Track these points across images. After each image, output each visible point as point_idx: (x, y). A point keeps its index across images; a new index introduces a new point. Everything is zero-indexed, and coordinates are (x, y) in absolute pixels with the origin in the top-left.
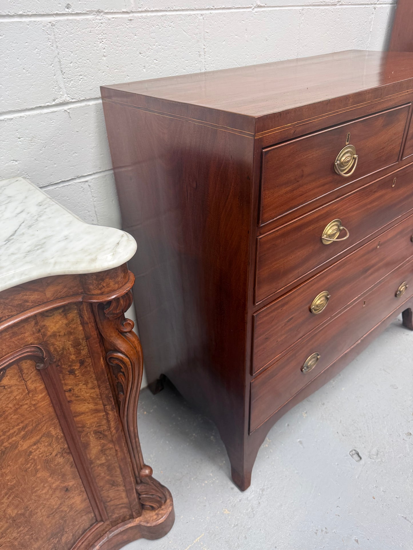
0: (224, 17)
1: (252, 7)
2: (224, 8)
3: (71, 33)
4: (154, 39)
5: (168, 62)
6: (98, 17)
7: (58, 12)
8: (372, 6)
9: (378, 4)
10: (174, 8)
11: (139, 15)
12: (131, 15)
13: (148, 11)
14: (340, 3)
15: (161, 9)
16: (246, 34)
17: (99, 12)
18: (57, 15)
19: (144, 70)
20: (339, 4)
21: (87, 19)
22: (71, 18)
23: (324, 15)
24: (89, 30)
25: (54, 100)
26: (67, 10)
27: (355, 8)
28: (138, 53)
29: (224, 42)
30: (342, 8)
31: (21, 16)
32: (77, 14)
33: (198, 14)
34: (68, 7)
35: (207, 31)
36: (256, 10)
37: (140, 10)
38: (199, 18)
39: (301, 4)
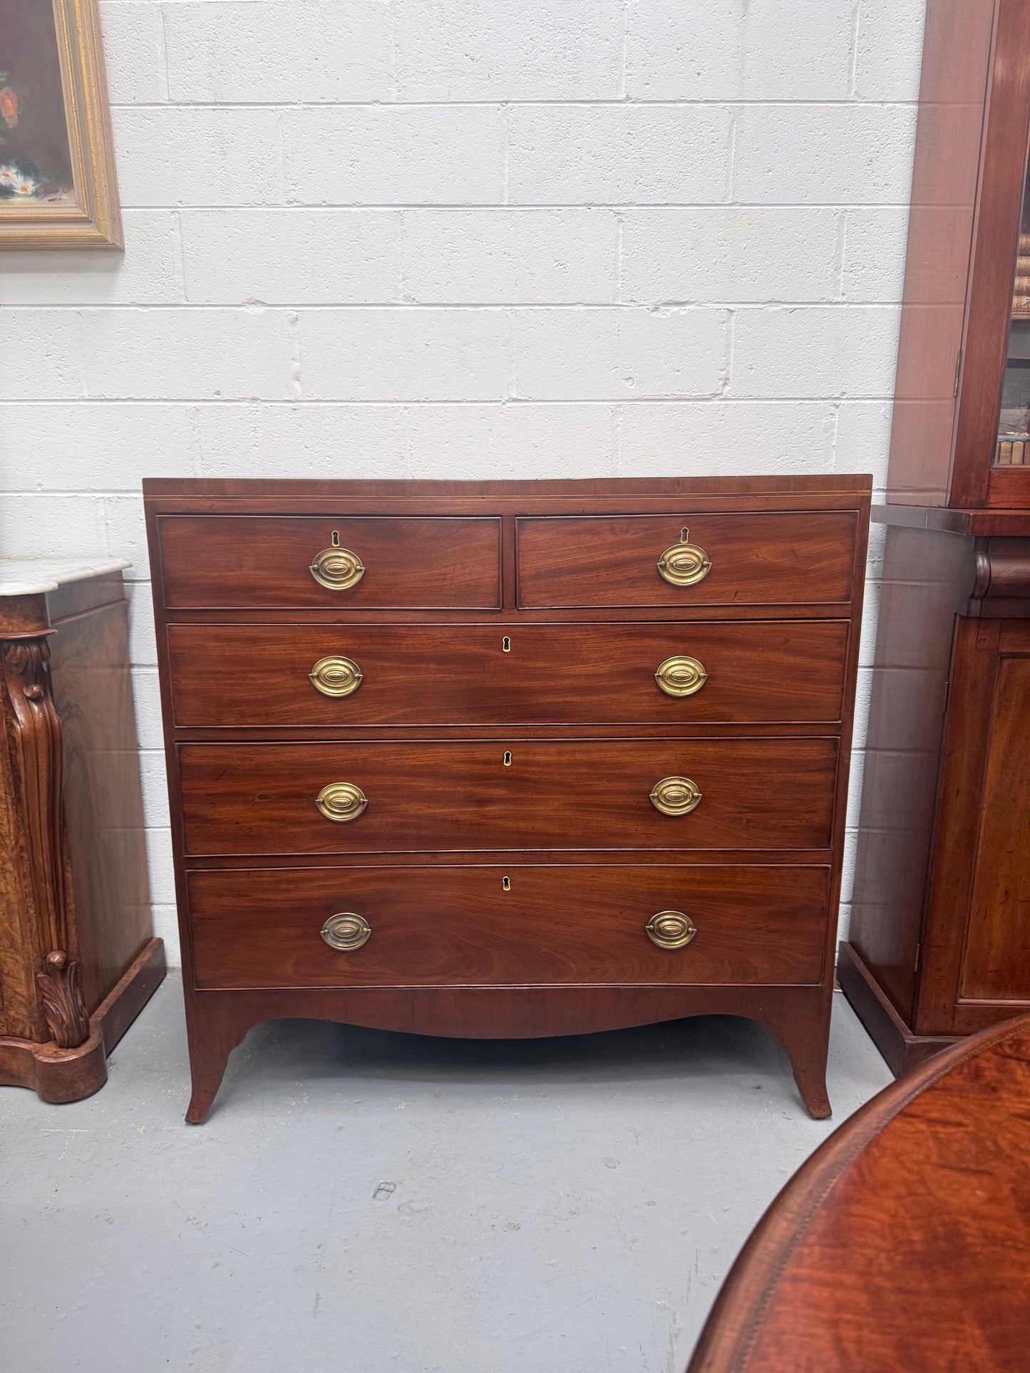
1: (501, 401)
2: (444, 401)
3: (217, 419)
5: (348, 461)
7: (205, 398)
8: (827, 401)
9: (847, 399)
10: (361, 398)
11: (308, 404)
12: (296, 404)
13: (322, 401)
14: (721, 397)
15: (340, 399)
16: (491, 436)
17: (254, 399)
18: (204, 400)
19: (311, 467)
20: (717, 398)
21: (238, 406)
22: (219, 404)
23: (678, 415)
24: (239, 417)
26: (216, 396)
27: (770, 404)
28: (303, 446)
29: (447, 445)
30: (727, 404)
31: (166, 400)
32: (227, 401)
33: (399, 407)
34: (218, 393)
35: (416, 428)
36: (509, 404)
37: (309, 399)
38: (401, 411)
39: (612, 398)
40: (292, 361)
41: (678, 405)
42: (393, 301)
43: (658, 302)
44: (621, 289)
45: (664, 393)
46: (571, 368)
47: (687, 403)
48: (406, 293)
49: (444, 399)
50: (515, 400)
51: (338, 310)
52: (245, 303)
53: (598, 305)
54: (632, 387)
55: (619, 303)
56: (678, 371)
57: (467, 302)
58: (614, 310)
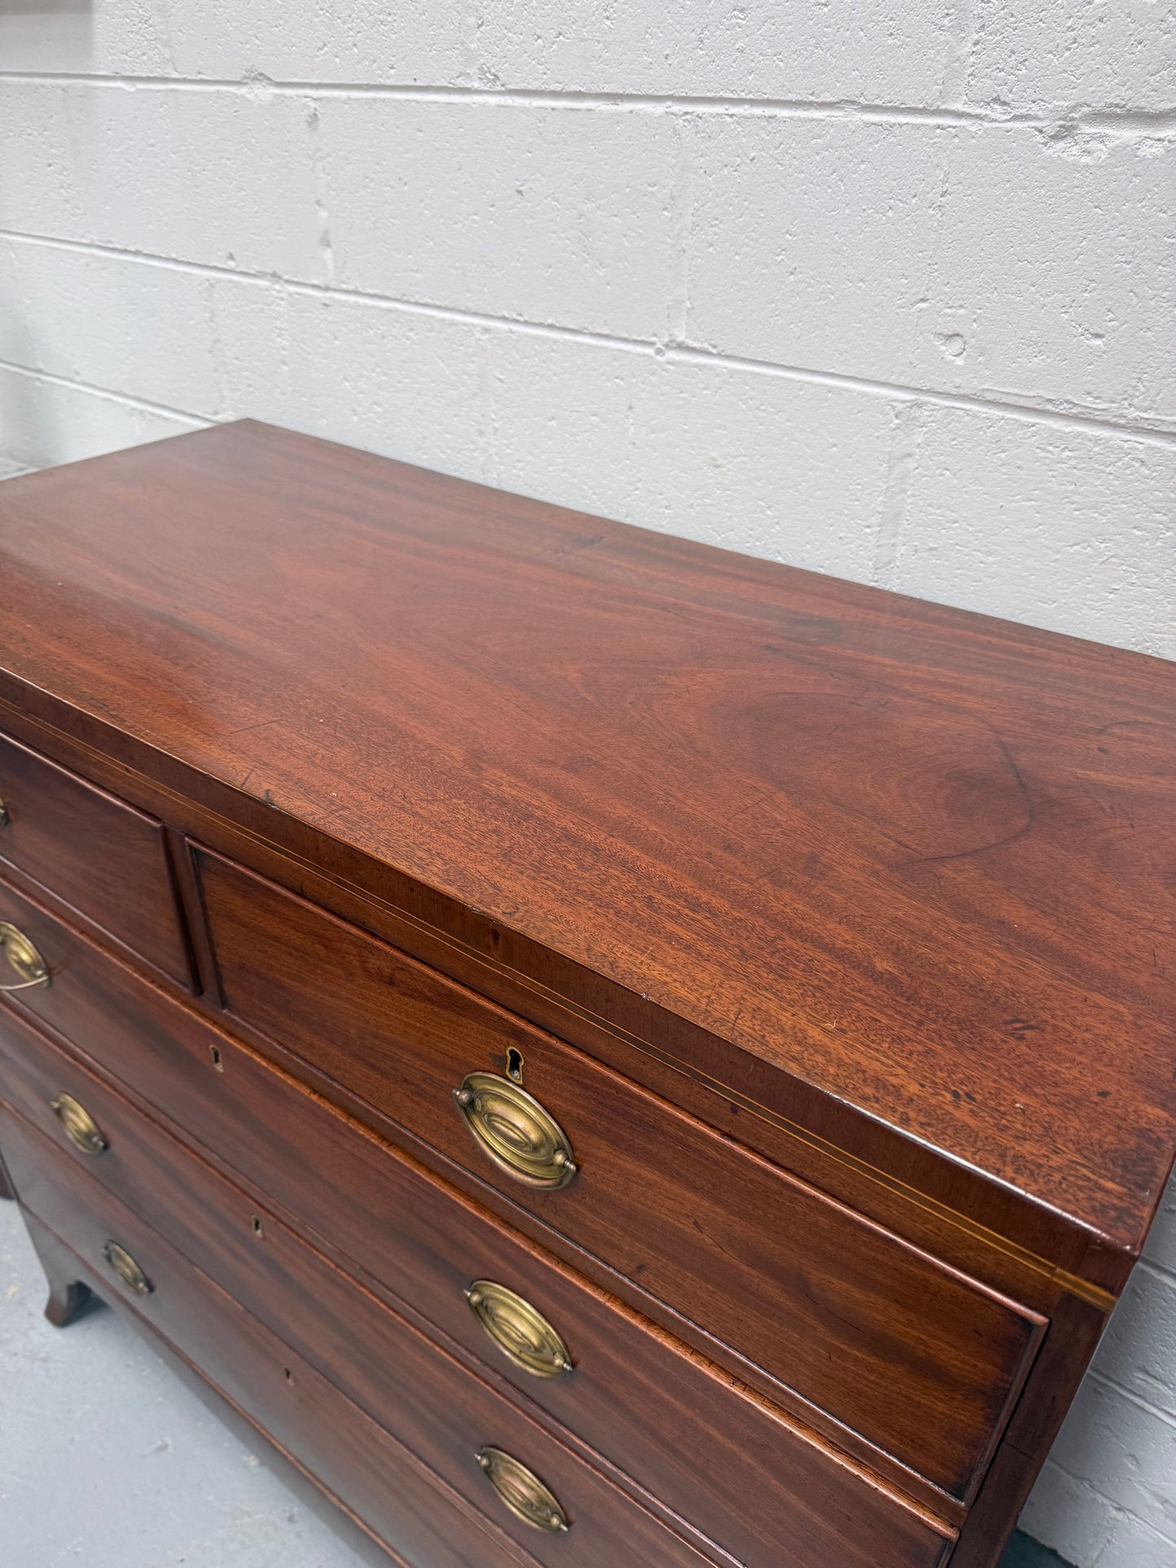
0: (553, 350)
1: (654, 343)
2: (551, 327)
3: (236, 306)
4: (372, 356)
6: (277, 287)
7: (218, 265)
10: (417, 298)
11: (343, 297)
12: (330, 294)
13: (362, 294)
15: (386, 293)
16: (632, 421)
17: (275, 276)
18: (217, 268)
21: (256, 286)
22: (235, 278)
23: (1072, 461)
24: (259, 306)
25: (216, 413)
26: (230, 263)
28: (341, 376)
31: (176, 261)
32: (243, 273)
33: (474, 326)
34: (231, 257)
35: (502, 377)
36: (672, 355)
37: (344, 286)
38: (478, 335)
39: (902, 380)
40: (317, 207)
41: (1078, 435)
42: (461, 82)
43: (1074, 108)
44: (972, 59)
45: (1042, 393)
46: (809, 285)
47: (1106, 433)
48: (482, 61)
49: (550, 321)
50: (682, 347)
51: (374, 100)
52: (245, 77)
53: (896, 110)
54: (959, 361)
55: (958, 106)
56: (1098, 336)
57: (595, 89)
58: (939, 127)
